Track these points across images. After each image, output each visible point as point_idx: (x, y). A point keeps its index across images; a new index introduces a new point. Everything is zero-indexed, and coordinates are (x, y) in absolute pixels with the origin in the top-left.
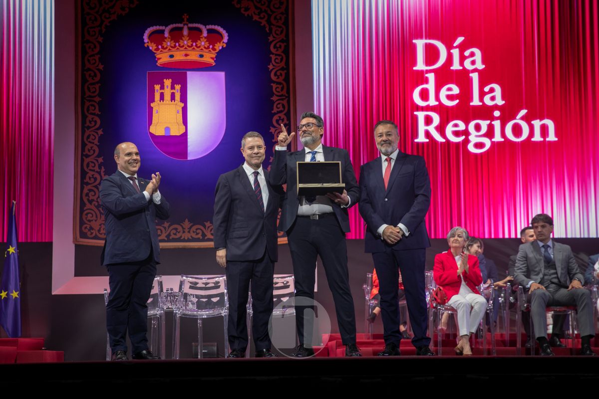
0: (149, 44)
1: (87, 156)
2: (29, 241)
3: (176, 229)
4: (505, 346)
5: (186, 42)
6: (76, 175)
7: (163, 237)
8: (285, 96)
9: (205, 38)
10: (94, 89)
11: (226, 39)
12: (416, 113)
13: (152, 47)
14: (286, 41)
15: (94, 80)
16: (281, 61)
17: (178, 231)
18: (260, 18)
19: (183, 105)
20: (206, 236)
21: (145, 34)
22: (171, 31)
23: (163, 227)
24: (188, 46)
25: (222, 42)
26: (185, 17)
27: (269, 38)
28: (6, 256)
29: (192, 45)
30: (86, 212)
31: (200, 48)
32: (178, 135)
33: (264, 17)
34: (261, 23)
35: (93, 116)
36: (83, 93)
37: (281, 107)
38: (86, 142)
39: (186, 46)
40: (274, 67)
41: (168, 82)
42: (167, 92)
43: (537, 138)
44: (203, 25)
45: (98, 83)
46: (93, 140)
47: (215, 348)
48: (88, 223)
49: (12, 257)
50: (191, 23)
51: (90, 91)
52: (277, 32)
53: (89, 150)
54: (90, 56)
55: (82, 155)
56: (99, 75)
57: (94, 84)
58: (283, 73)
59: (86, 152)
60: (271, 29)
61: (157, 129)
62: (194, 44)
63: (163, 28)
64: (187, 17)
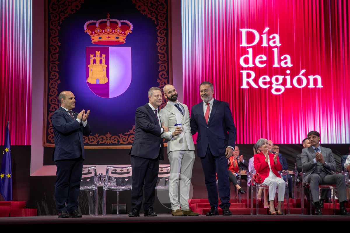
0: (87, 31)
1: (51, 96)
2: (17, 145)
3: (102, 138)
4: (294, 207)
5: (108, 30)
6: (44, 107)
7: (95, 142)
8: (166, 61)
9: (120, 27)
10: (55, 57)
11: (131, 28)
12: (241, 71)
13: (89, 32)
14: (166, 29)
15: (55, 51)
16: (164, 41)
17: (104, 139)
18: (152, 16)
19: (107, 66)
20: (120, 142)
21: (85, 25)
22: (100, 23)
23: (95, 137)
24: (110, 32)
25: (129, 30)
26: (108, 15)
27: (157, 27)
28: (4, 153)
29: (112, 32)
30: (50, 128)
31: (117, 33)
32: (104, 83)
33: (154, 16)
34: (152, 19)
35: (55, 73)
36: (49, 59)
37: (164, 67)
38: (51, 87)
39: (109, 32)
40: (159, 44)
41: (98, 53)
42: (98, 59)
43: (311, 86)
44: (119, 20)
45: (57, 53)
46: (55, 86)
47: (125, 207)
48: (52, 134)
49: (7, 154)
50: (111, 19)
51: (53, 58)
52: (161, 24)
53: (52, 92)
54: (53, 38)
55: (48, 95)
56: (58, 49)
57: (55, 54)
58: (165, 48)
59: (51, 93)
60: (158, 23)
61: (92, 80)
62: (113, 31)
63: (95, 21)
64: (109, 15)
